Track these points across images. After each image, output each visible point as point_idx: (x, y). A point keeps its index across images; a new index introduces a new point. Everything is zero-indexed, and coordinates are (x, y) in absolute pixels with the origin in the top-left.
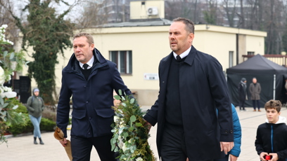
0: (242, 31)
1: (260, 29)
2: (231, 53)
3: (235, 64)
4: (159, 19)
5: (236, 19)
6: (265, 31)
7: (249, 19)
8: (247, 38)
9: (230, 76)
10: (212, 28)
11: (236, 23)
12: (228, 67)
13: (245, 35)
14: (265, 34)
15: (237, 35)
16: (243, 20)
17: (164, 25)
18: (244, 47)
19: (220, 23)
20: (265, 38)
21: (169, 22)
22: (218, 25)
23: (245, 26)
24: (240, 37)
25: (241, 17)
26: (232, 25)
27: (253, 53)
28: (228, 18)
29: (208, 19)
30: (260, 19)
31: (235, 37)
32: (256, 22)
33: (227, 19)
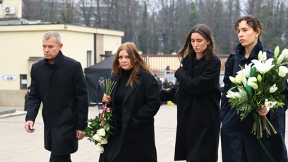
0: (100, 31)
1: (116, 29)
2: (89, 52)
3: (93, 64)
4: (17, 19)
5: (93, 19)
6: (122, 31)
7: (105, 19)
8: (105, 37)
9: (88, 75)
10: (70, 27)
11: (92, 22)
12: (86, 67)
13: (102, 35)
14: (122, 34)
15: (95, 35)
16: (100, 20)
17: (22, 25)
18: (102, 46)
19: (77, 23)
20: (122, 37)
21: (26, 21)
22: (75, 25)
23: (102, 25)
24: (97, 37)
25: (98, 17)
26: (88, 25)
27: (111, 52)
28: (85, 18)
29: (64, 19)
30: (117, 18)
31: (92, 36)
32: (113, 22)
33: (83, 19)
